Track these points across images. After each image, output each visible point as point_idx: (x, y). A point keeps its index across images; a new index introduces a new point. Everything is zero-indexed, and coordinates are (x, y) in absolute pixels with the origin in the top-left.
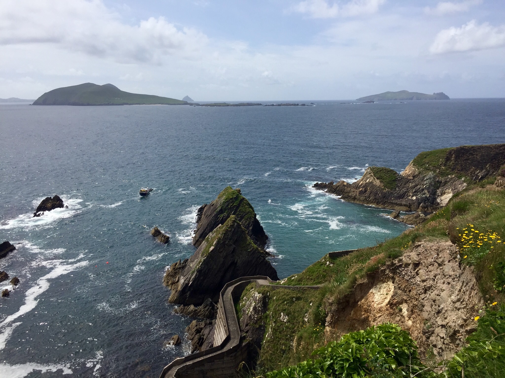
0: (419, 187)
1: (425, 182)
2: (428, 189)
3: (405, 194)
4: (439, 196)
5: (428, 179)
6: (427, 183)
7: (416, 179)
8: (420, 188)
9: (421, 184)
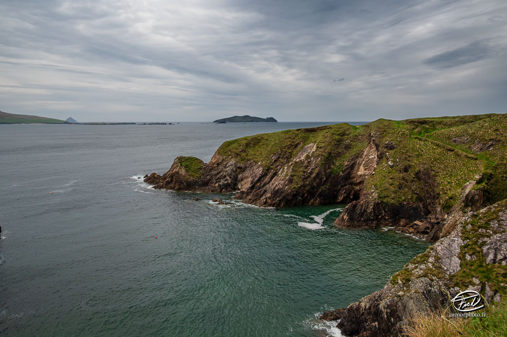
2: (230, 175)
3: (209, 181)
4: (239, 181)
5: (230, 166)
6: (229, 170)
7: (219, 166)
8: (222, 175)
9: (223, 171)
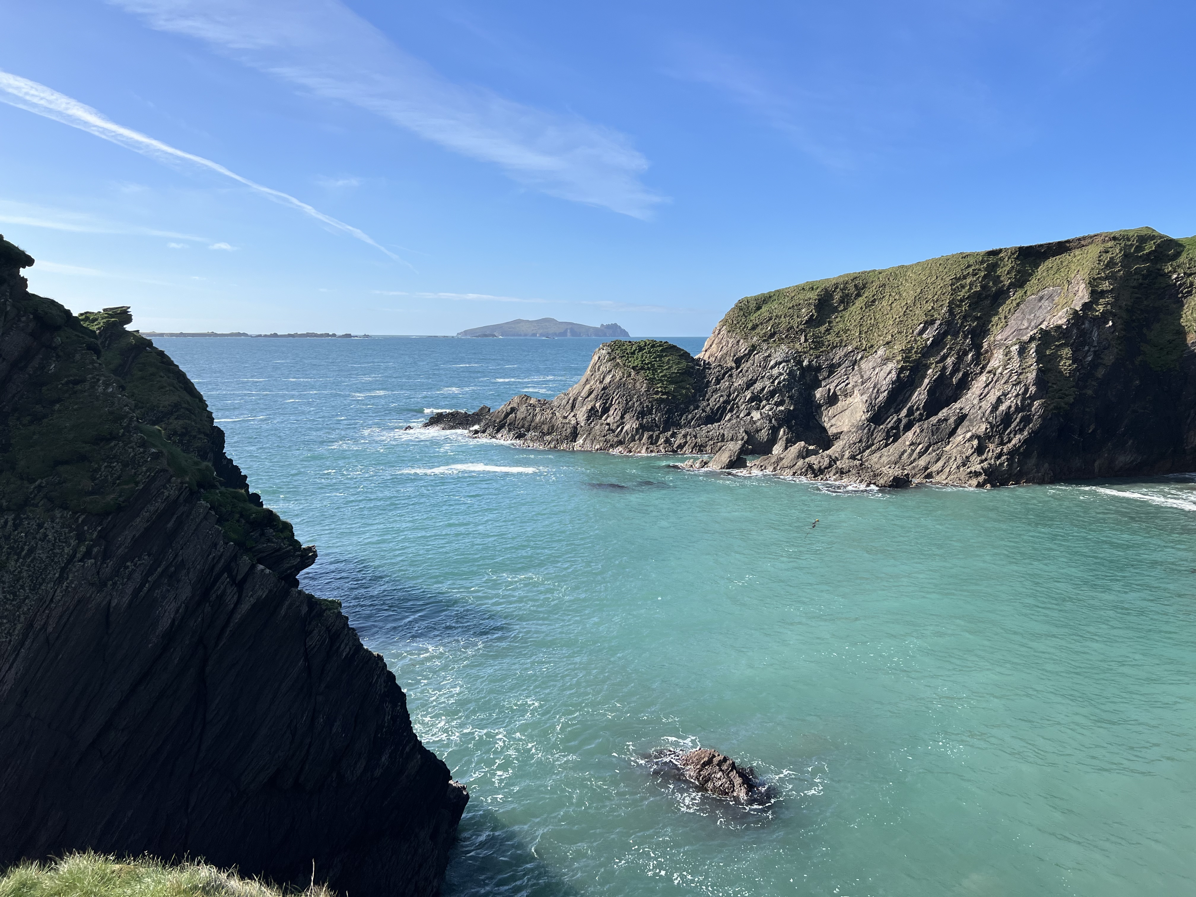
0: (758, 386)
1: (775, 371)
3: (725, 408)
4: (822, 406)
5: (780, 363)
6: (781, 374)
7: (744, 366)
8: (763, 389)
9: (763, 377)
